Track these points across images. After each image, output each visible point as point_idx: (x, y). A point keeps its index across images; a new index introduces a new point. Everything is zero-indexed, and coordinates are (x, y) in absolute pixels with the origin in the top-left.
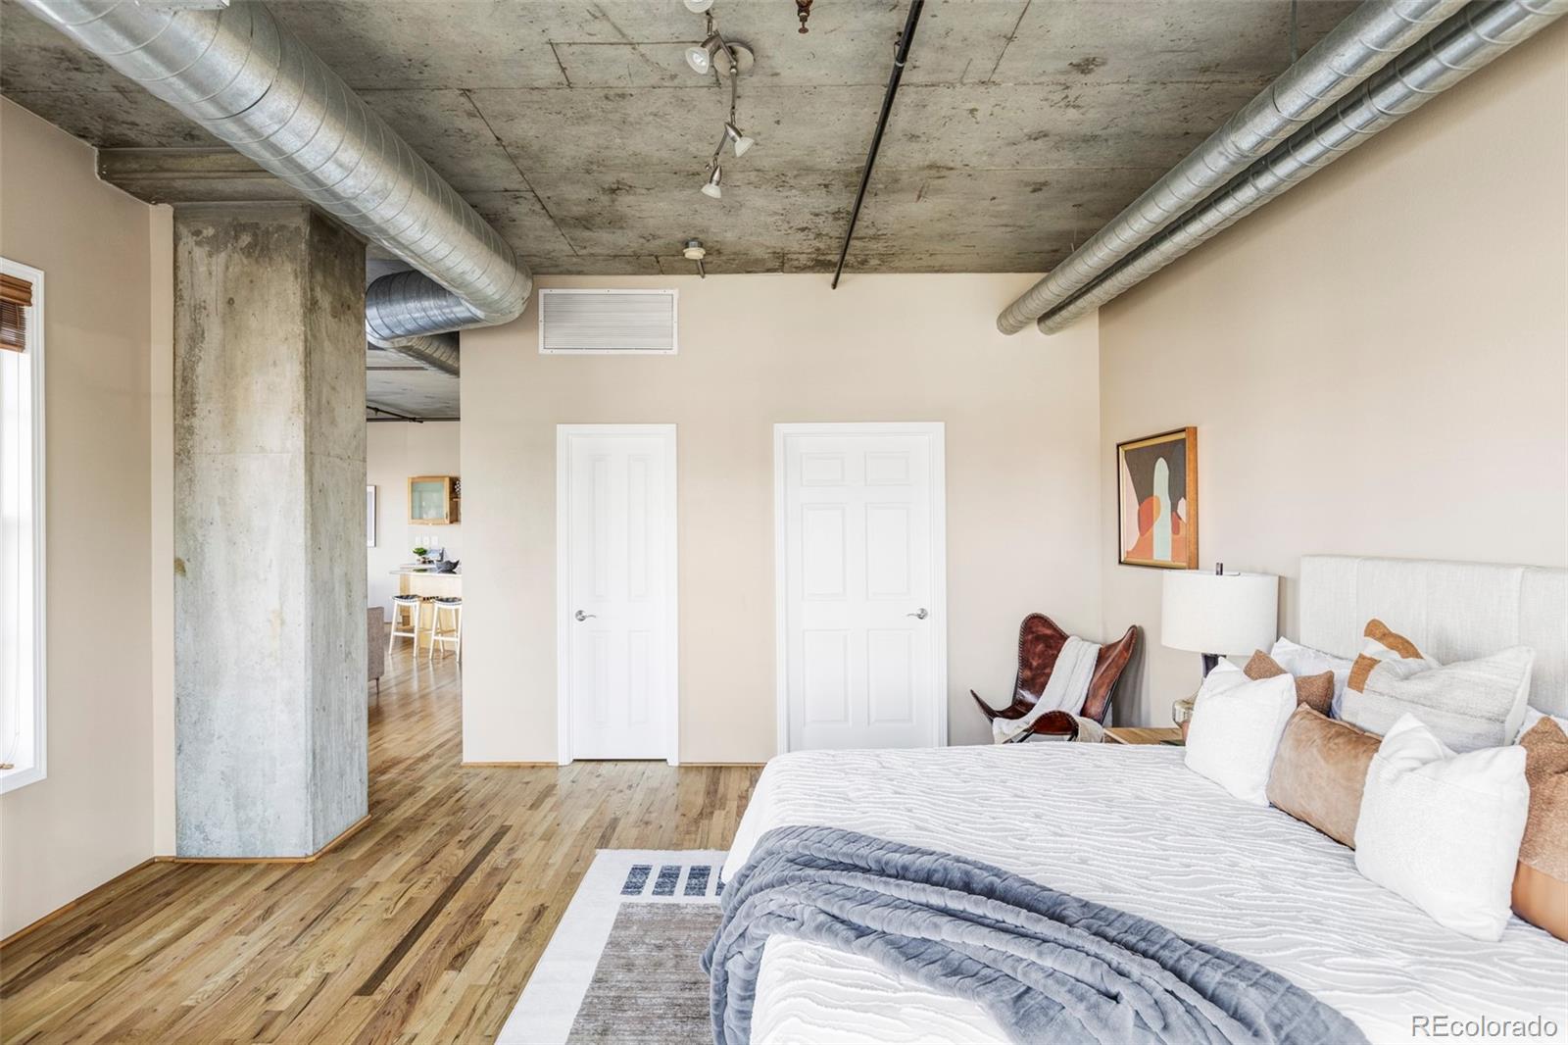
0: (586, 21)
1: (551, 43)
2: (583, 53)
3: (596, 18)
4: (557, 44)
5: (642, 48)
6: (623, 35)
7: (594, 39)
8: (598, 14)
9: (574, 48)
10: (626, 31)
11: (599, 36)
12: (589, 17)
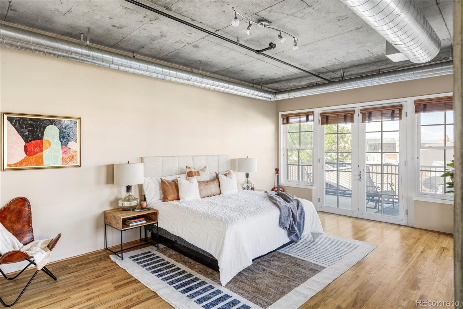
0: (304, 15)
1: (310, 6)
2: (300, 7)
3: (302, 17)
4: (308, 7)
5: (285, 15)
6: (293, 16)
7: (299, 12)
8: (303, 17)
9: (303, 8)
10: (293, 17)
11: (298, 13)
12: (304, 16)
